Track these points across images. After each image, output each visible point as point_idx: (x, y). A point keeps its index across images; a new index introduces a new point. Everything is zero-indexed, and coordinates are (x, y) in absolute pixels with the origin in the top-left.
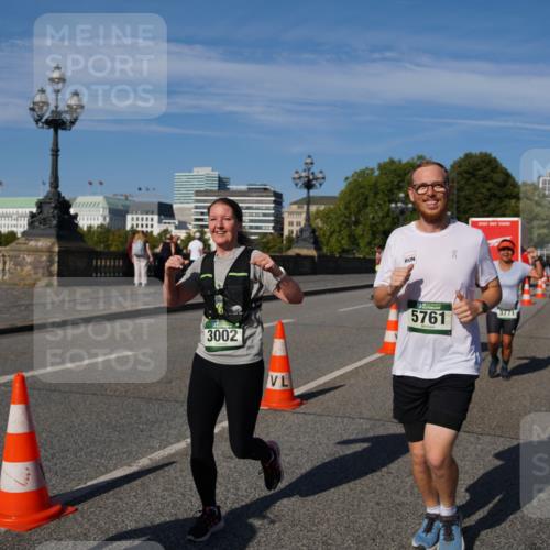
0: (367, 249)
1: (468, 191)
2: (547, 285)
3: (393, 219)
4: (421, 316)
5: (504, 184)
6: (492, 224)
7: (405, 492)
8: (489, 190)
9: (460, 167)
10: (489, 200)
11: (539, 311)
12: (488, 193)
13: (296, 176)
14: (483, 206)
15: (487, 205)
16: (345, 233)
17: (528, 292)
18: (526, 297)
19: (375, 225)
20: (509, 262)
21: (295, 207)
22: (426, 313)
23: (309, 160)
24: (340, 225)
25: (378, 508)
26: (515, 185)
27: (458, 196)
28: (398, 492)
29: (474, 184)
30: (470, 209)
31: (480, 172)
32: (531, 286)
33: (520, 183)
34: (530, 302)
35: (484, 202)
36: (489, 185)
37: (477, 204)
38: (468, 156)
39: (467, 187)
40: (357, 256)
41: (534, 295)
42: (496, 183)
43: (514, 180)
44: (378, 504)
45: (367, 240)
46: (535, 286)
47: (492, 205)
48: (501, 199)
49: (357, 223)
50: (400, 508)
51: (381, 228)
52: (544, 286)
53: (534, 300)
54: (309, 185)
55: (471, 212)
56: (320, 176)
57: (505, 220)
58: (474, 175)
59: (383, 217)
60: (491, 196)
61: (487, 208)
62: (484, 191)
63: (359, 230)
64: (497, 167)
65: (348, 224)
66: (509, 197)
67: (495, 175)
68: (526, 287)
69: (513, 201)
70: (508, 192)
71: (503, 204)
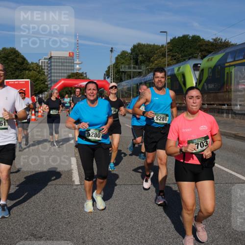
5: (22, 63)
6: (15, 83)
8: (15, 66)
10: (15, 71)
14: (12, 74)
15: (14, 73)
17: (34, 115)
18: (33, 117)
26: (28, 64)
29: (8, 63)
31: (10, 57)
32: (35, 112)
33: (30, 63)
35: (13, 72)
36: (15, 64)
37: (10, 73)
38: (4, 49)
42: (18, 63)
43: (27, 61)
46: (38, 112)
47: (17, 73)
48: (21, 71)
57: (22, 81)
58: (7, 59)
60: (16, 69)
61: (15, 75)
62: (13, 67)
64: (19, 55)
66: (25, 69)
67: (18, 59)
68: (33, 112)
69: (27, 72)
70: (25, 67)
71: (22, 73)
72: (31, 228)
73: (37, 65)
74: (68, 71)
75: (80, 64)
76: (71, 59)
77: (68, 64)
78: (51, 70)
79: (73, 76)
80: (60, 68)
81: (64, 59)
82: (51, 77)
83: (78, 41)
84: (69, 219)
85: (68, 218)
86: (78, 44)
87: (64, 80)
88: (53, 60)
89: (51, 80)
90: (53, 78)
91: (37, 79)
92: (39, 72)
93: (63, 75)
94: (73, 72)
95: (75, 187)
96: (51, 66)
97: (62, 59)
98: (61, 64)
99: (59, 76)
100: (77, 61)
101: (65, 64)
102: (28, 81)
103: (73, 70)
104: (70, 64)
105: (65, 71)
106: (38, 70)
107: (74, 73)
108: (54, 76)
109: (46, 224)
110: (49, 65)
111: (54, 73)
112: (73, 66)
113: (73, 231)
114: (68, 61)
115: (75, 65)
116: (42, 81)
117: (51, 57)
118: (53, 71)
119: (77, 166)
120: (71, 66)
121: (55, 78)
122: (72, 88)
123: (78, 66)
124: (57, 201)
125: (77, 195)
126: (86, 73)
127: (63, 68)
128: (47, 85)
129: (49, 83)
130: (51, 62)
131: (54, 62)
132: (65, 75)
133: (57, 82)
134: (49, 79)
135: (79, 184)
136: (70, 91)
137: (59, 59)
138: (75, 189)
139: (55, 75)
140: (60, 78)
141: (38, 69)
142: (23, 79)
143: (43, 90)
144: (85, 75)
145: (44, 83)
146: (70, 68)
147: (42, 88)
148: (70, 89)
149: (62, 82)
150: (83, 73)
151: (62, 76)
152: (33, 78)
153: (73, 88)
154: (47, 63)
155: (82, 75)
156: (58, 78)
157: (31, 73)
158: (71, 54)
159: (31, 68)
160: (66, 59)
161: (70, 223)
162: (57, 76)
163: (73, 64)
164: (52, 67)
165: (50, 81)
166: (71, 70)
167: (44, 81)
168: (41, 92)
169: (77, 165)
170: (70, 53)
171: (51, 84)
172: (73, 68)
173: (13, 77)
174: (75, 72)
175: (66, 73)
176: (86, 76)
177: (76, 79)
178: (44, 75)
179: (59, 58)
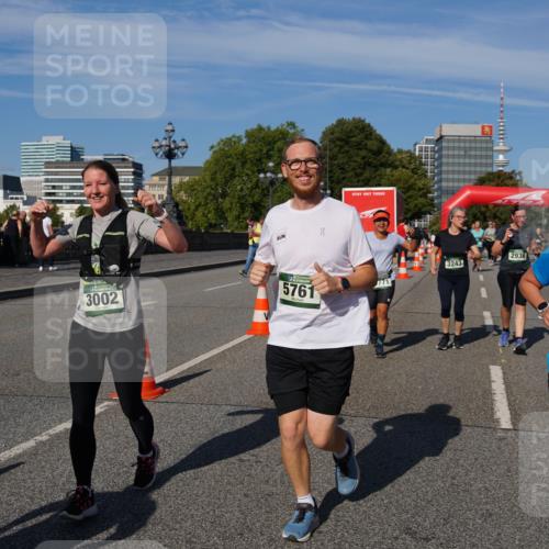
0: (236, 223)
1: (341, 159)
2: (424, 258)
3: (263, 190)
4: (291, 289)
5: (378, 152)
6: (365, 194)
7: (275, 481)
8: (364, 158)
9: (332, 134)
10: (364, 168)
11: (416, 285)
12: (362, 162)
13: (157, 144)
14: (357, 175)
15: (361, 174)
16: (211, 206)
17: (405, 266)
18: (403, 271)
19: (243, 197)
20: (385, 234)
21: (156, 179)
22: (296, 286)
23: (170, 128)
24: (206, 198)
25: (246, 500)
26: (390, 152)
27: (331, 166)
28: (267, 481)
29: (347, 152)
30: (344, 178)
31: (354, 139)
32: (407, 259)
33: (395, 150)
34: (406, 276)
35: (359, 171)
36: (363, 153)
37: (351, 174)
38: (341, 122)
39: (340, 156)
40: (225, 230)
41: (412, 268)
42: (371, 151)
43: (389, 148)
44: (246, 495)
45: (235, 213)
46: (412, 259)
47: (367, 174)
48: (376, 168)
49: (224, 195)
50: (269, 499)
51: (250, 200)
52: (421, 259)
53: (411, 273)
54: (170, 155)
55: (344, 182)
56: (182, 144)
57: (379, 190)
58: (347, 143)
59: (252, 188)
60: (365, 163)
61: (361, 178)
62: (359, 159)
63: (226, 204)
64: (371, 134)
65: (214, 196)
66: (384, 165)
67: (369, 143)
68: (403, 260)
69: (388, 170)
70: (383, 160)
71: (378, 173)
72: (404, 516)
73: (411, 155)
74: (478, 169)
75: (506, 151)
76: (487, 142)
77: (478, 153)
78: (440, 165)
79: (490, 180)
80: (462, 161)
81: (470, 141)
82: (440, 181)
83: (502, 99)
84: (488, 507)
85: (487, 503)
86: (502, 106)
87: (470, 188)
88: (444, 144)
89: (440, 189)
90: (444, 184)
91: (410, 188)
92: (414, 171)
93: (467, 177)
94: (489, 170)
95: (500, 434)
96: (440, 157)
97: (465, 141)
98: (462, 153)
99: (459, 180)
100: (501, 146)
101: (473, 153)
102: (392, 192)
103: (492, 165)
104: (484, 153)
105: (473, 169)
106: (412, 166)
107: (492, 174)
108: (448, 180)
109: (437, 510)
110: (437, 156)
111: (448, 172)
112: (492, 157)
113: (499, 534)
114: (478, 145)
115: (495, 154)
116: (420, 189)
117: (441, 137)
118: (444, 168)
119: (503, 386)
120: (487, 157)
121: (451, 184)
122: (487, 207)
123: (501, 157)
124: (461, 462)
125: (507, 454)
126: (520, 173)
127: (467, 161)
128: (432, 200)
129: (436, 194)
130: (441, 149)
131: (448, 148)
132: (473, 177)
133: (454, 193)
134: (436, 186)
135: (511, 427)
136: (483, 214)
137: (459, 141)
138: (501, 439)
139: (451, 176)
140: (462, 184)
141: (413, 163)
142: (379, 185)
143: (424, 210)
144: (518, 178)
145: (425, 195)
146: (484, 161)
147: (420, 206)
148: (483, 209)
149: (468, 193)
150: (513, 172)
151: (464, 180)
152: (401, 185)
153: (491, 207)
154: (433, 150)
155: (511, 178)
156: (456, 184)
157: (397, 173)
158: (487, 129)
159: (397, 163)
160: (476, 142)
161: (491, 515)
162: (453, 180)
163: (490, 153)
164: (444, 160)
165: (437, 190)
166: (486, 165)
167: (425, 191)
168: (418, 215)
169: (505, 383)
170: (483, 128)
171: (440, 197)
172: (489, 161)
173: (358, 181)
174: (495, 169)
175: (475, 172)
176: (521, 180)
177: (498, 185)
178: (426, 176)
179: (459, 139)
